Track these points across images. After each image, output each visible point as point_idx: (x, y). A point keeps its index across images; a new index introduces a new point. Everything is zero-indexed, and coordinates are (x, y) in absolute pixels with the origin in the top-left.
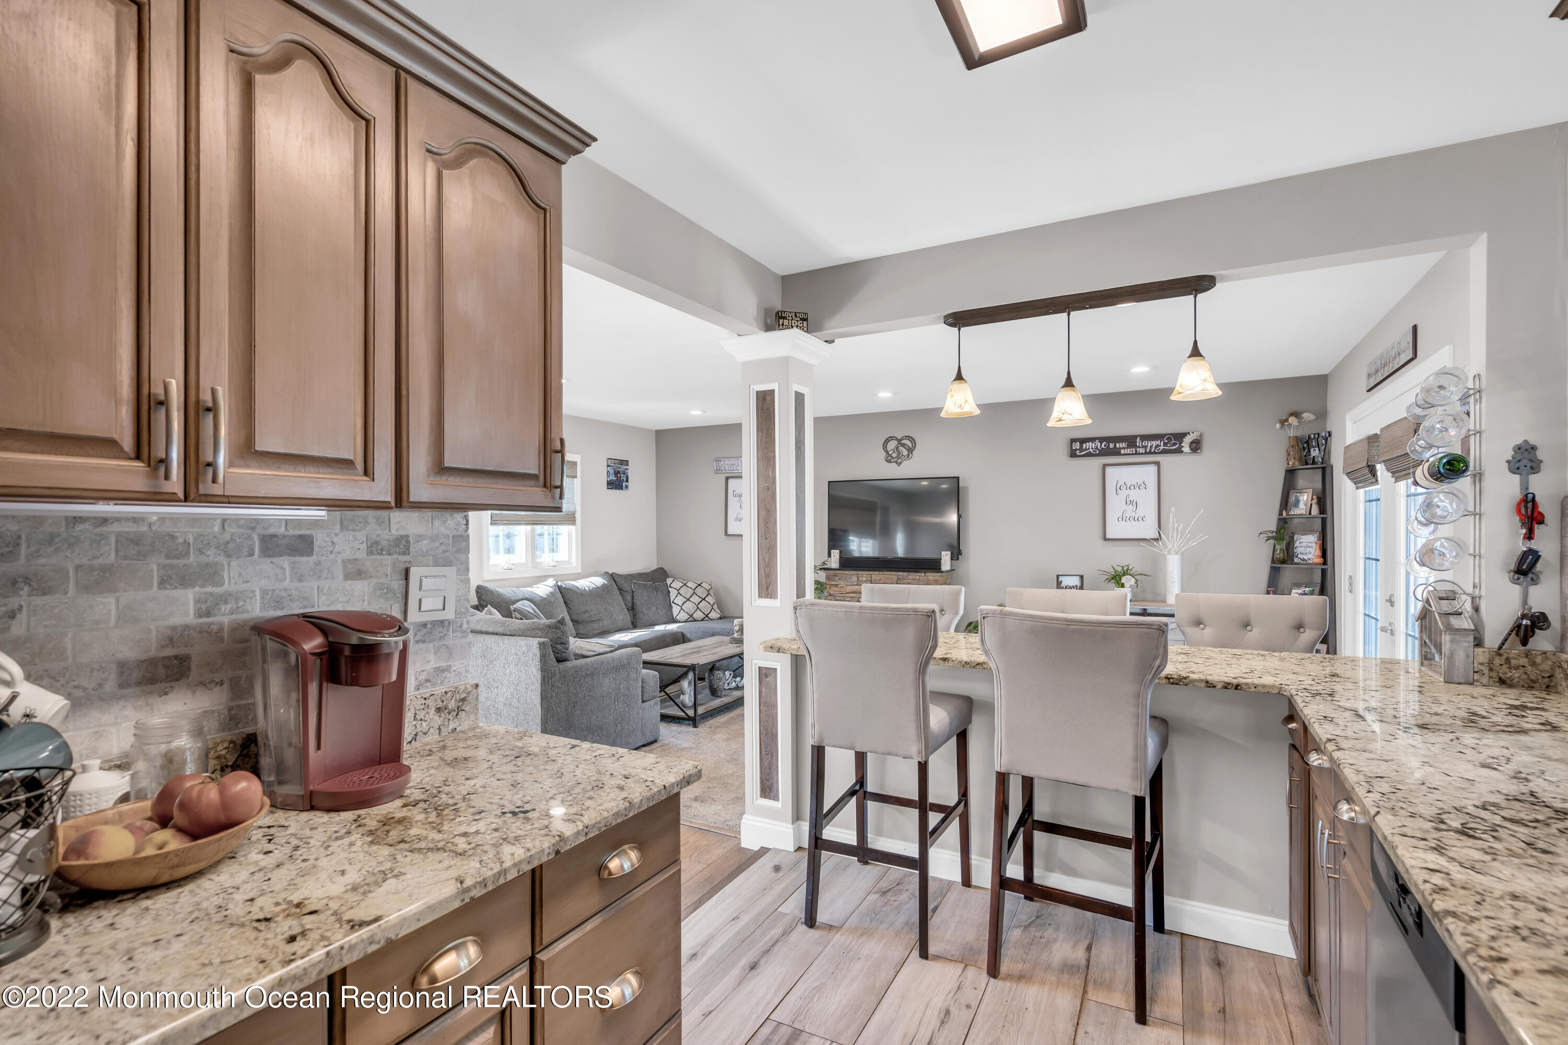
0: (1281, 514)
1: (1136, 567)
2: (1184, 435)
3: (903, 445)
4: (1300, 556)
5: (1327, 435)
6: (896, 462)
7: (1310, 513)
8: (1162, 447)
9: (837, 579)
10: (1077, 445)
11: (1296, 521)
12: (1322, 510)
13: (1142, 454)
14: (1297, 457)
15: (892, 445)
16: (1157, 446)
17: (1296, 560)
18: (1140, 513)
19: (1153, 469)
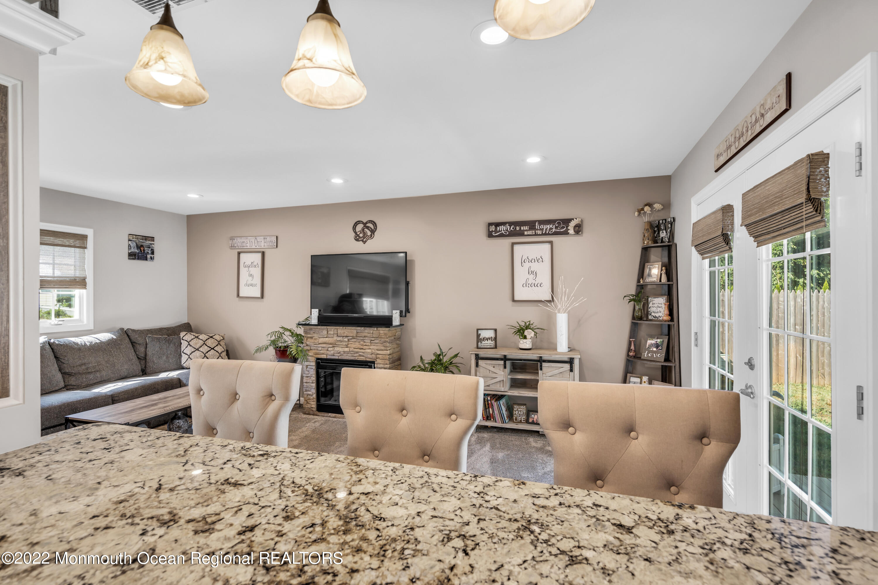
0: (639, 281)
1: (536, 321)
2: (570, 220)
3: (368, 228)
4: (653, 314)
5: (672, 220)
6: (363, 241)
7: (660, 281)
8: (554, 230)
9: (312, 332)
10: (493, 228)
11: (649, 287)
12: (669, 278)
13: (540, 235)
14: (650, 238)
15: (359, 227)
16: (551, 229)
17: (650, 317)
18: (538, 281)
19: (548, 246)
